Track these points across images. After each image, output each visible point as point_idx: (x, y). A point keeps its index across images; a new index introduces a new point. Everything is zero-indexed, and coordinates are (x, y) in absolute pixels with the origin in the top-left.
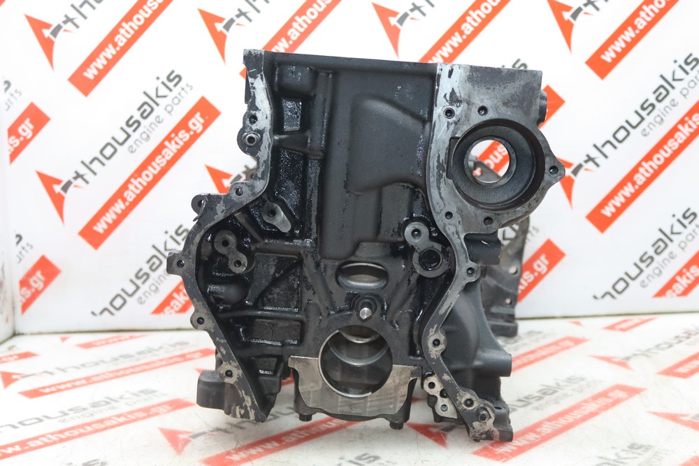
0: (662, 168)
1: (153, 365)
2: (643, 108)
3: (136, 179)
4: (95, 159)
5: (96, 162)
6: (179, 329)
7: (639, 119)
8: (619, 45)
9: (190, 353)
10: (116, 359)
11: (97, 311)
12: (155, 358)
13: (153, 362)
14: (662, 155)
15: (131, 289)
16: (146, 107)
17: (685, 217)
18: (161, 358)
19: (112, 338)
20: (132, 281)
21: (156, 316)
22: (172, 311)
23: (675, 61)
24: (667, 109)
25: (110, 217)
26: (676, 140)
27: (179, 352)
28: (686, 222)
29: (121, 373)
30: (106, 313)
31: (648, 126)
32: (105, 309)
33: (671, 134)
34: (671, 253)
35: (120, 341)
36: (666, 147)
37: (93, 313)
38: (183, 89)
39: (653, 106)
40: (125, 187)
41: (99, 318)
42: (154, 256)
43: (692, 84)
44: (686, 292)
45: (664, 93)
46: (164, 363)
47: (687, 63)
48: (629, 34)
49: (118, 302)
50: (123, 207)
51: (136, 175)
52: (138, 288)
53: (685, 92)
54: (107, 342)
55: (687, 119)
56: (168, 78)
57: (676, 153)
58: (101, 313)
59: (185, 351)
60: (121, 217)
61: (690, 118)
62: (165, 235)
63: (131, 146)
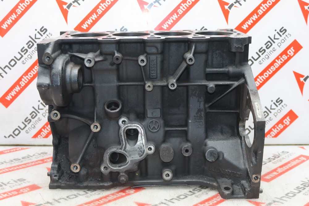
0: (267, 79)
1: (28, 165)
2: (260, 51)
3: (25, 76)
4: (7, 66)
5: (7, 68)
6: (44, 145)
7: (258, 56)
8: (250, 22)
9: (46, 159)
10: (12, 161)
11: (7, 136)
12: (29, 161)
13: (28, 163)
14: (268, 73)
15: (23, 126)
16: (30, 43)
17: (277, 102)
18: (32, 161)
19: (13, 149)
20: (23, 123)
21: (34, 139)
22: (41, 137)
23: (276, 30)
24: (271, 52)
25: (13, 93)
26: (274, 67)
27: (41, 158)
28: (277, 104)
29: (12, 169)
30: (11, 137)
31: (262, 60)
32: (11, 135)
33: (272, 64)
34: (270, 118)
35: (16, 151)
36: (270, 70)
37: (5, 137)
38: (47, 35)
39: (265, 50)
40: (20, 80)
41: (8, 139)
42: (33, 112)
43: (283, 41)
44: (276, 136)
45: (270, 44)
46: (33, 164)
47: (281, 31)
48: (255, 17)
49: (17, 132)
50: (19, 89)
51: (25, 75)
52: (26, 126)
53: (279, 44)
54: (10, 151)
55: (280, 57)
56: (41, 30)
57: (274, 73)
58: (9, 137)
59: (44, 158)
60: (18, 94)
61: (281, 57)
62: (38, 102)
63: (23, 61)
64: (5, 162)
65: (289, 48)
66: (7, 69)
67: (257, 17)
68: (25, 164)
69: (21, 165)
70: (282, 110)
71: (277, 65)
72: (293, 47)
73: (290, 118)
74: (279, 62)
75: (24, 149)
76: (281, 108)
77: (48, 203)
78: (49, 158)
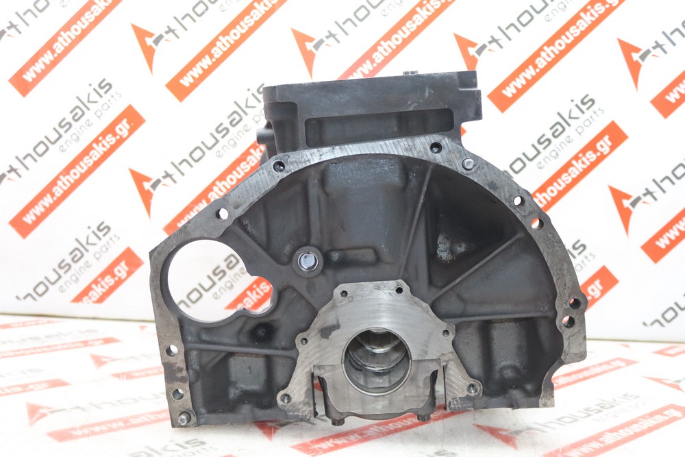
64: (10, 341)
65: (599, 137)
66: (28, 161)
67: (534, 74)
68: (49, 347)
69: (40, 348)
70: (585, 265)
71: (574, 172)
72: (609, 135)
73: (601, 283)
74: (579, 167)
75: (52, 322)
76: (582, 262)
77: (78, 407)
78: (100, 339)
